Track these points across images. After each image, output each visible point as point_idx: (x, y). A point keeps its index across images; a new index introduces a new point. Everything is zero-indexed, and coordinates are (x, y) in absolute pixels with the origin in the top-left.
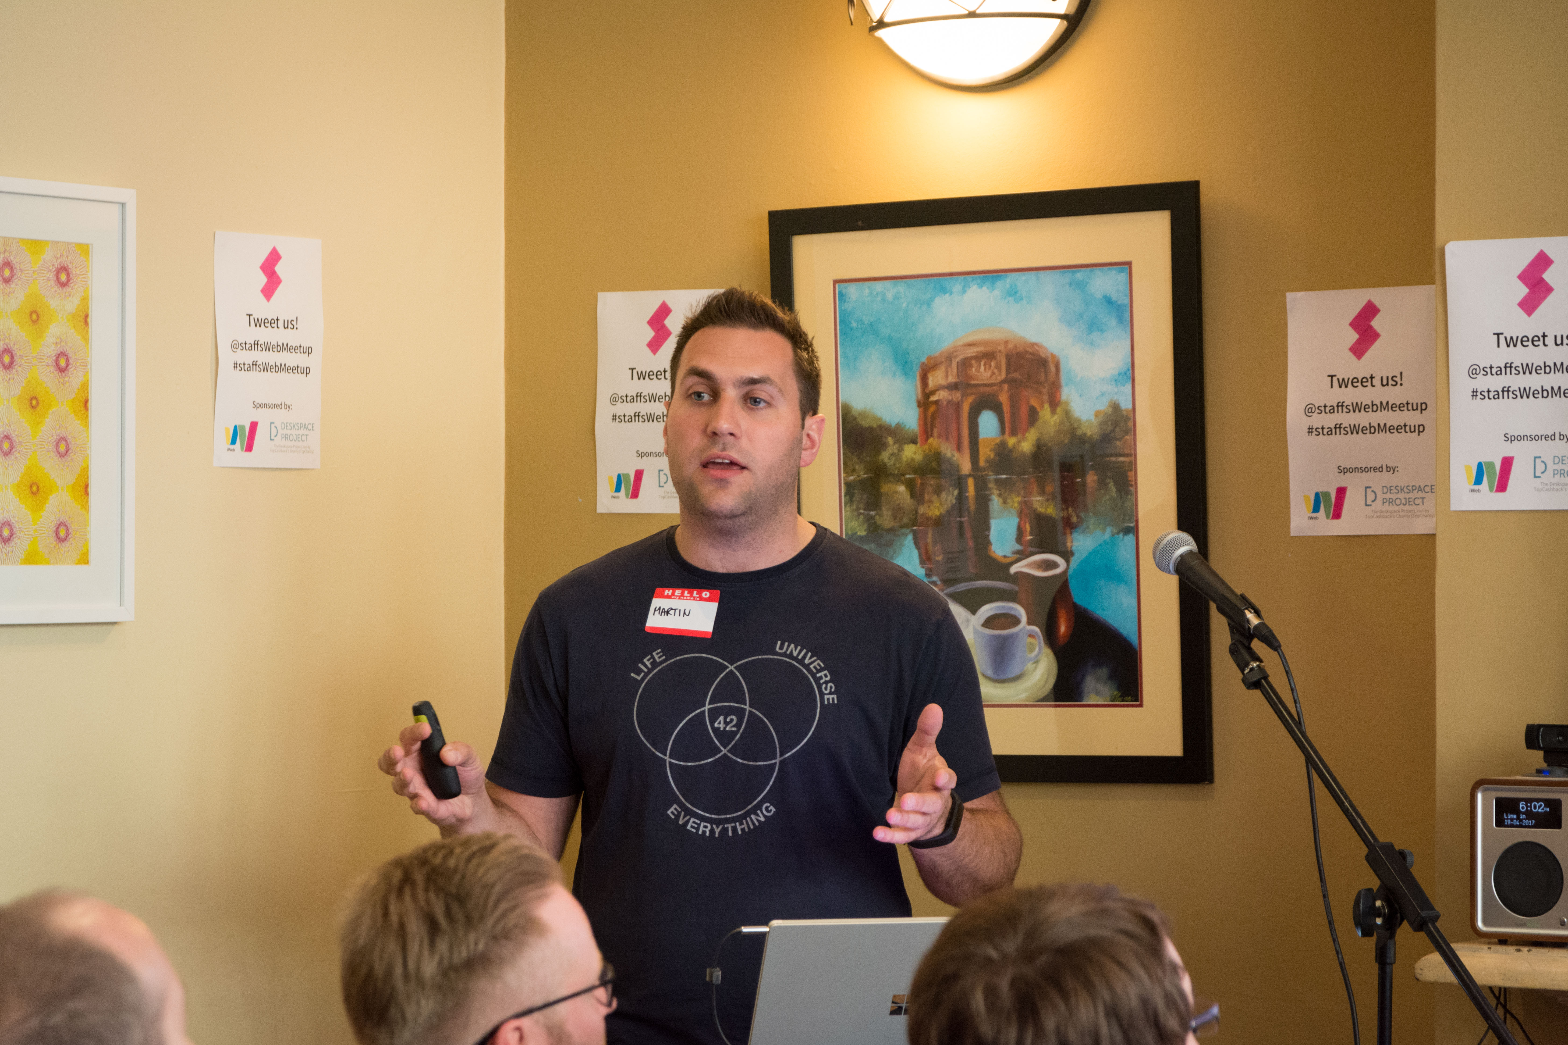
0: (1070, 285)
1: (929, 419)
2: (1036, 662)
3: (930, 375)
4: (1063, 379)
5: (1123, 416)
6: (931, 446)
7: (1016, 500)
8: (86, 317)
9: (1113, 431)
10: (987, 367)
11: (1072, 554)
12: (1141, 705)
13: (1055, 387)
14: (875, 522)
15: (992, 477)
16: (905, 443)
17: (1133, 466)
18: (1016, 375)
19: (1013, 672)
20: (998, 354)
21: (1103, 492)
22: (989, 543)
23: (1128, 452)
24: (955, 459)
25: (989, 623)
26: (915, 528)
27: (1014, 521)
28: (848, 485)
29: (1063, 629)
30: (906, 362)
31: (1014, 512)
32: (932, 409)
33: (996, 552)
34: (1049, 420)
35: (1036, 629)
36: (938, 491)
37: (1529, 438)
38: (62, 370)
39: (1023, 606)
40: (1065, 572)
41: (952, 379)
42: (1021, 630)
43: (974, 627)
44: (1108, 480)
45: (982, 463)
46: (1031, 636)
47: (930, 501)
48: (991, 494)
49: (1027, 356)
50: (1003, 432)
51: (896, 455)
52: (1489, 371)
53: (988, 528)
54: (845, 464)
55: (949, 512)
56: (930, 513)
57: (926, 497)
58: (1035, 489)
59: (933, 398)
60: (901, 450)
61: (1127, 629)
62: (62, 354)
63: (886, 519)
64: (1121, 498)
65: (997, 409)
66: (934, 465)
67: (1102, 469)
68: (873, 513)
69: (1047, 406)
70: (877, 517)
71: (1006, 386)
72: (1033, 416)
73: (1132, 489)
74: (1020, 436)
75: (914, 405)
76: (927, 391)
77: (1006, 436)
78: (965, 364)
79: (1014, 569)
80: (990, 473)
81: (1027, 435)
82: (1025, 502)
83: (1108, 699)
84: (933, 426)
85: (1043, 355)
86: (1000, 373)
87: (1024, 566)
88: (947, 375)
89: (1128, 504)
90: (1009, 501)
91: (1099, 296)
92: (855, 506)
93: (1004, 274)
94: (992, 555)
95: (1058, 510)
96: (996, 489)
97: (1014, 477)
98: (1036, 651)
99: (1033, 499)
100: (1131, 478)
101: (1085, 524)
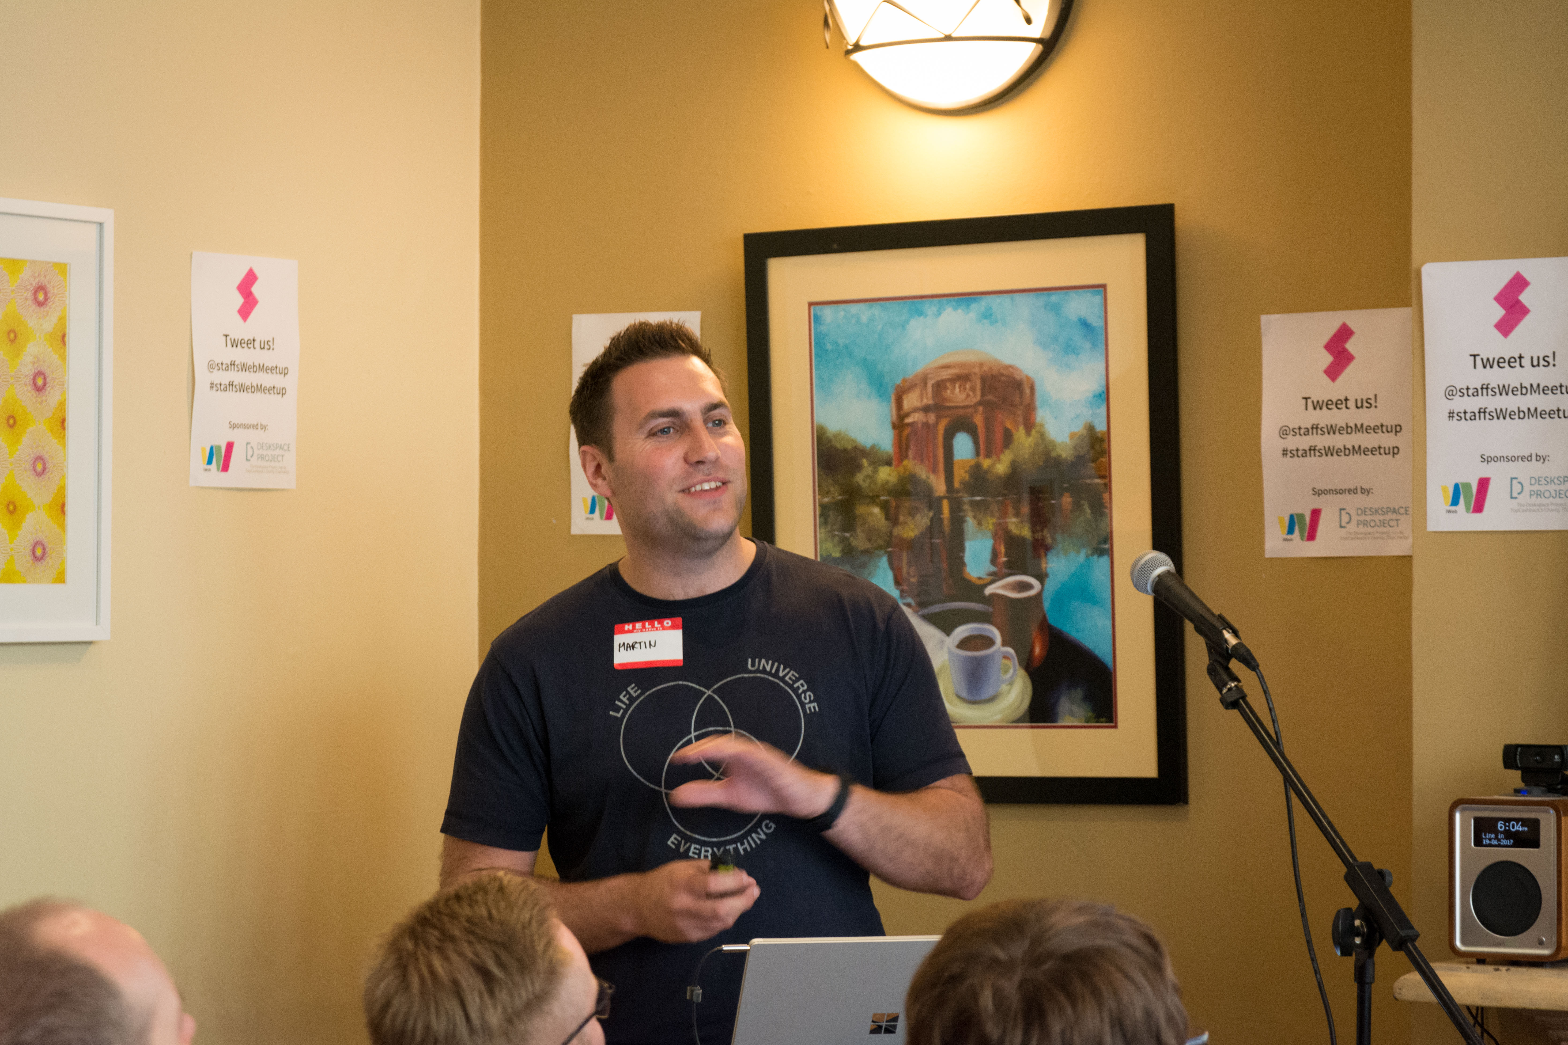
0: (1045, 306)
1: (904, 441)
2: (1011, 683)
3: (905, 397)
4: (1038, 402)
5: (1098, 438)
6: (905, 468)
7: (990, 522)
8: (64, 336)
9: (1088, 453)
10: (962, 389)
13: (1030, 409)
14: (850, 544)
16: (880, 465)
17: (1107, 487)
18: (990, 397)
19: (988, 693)
20: (973, 376)
21: (1077, 514)
22: (963, 564)
23: (1102, 473)
24: (929, 480)
25: (964, 644)
26: (889, 550)
28: (823, 506)
30: (881, 385)
31: (989, 534)
34: (1024, 442)
35: (1010, 650)
36: (912, 513)
37: (1506, 459)
38: (39, 389)
39: (998, 628)
40: (1040, 594)
41: (927, 401)
42: (995, 652)
43: (949, 649)
44: (1082, 502)
45: (957, 484)
46: (1005, 657)
47: (905, 523)
48: (965, 516)
49: (1003, 379)
50: (977, 453)
51: (871, 478)
52: (1465, 392)
53: (962, 549)
54: (819, 485)
55: (923, 534)
56: (905, 535)
57: (901, 519)
58: (1010, 510)
59: (908, 420)
60: (875, 471)
61: (1101, 650)
62: (40, 373)
63: (860, 542)
64: (1096, 520)
65: (972, 431)
66: (909, 487)
67: (1077, 491)
68: (847, 535)
69: (1021, 428)
70: (852, 539)
71: (981, 409)
72: (1008, 438)
73: (1107, 511)
74: (995, 457)
75: (889, 427)
76: (902, 413)
77: (981, 459)
78: (940, 386)
79: (988, 591)
80: (965, 495)
81: (1002, 457)
82: (1000, 524)
83: (1083, 720)
84: (907, 448)
85: (1018, 378)
86: (975, 396)
87: (998, 588)
88: (921, 397)
89: (1102, 526)
90: (984, 523)
91: (1074, 319)
92: (829, 528)
93: (978, 296)
94: (968, 577)
95: (1033, 531)
96: (972, 511)
97: (989, 499)
98: (1011, 671)
99: (1008, 520)
100: (1106, 500)
101: (1060, 545)
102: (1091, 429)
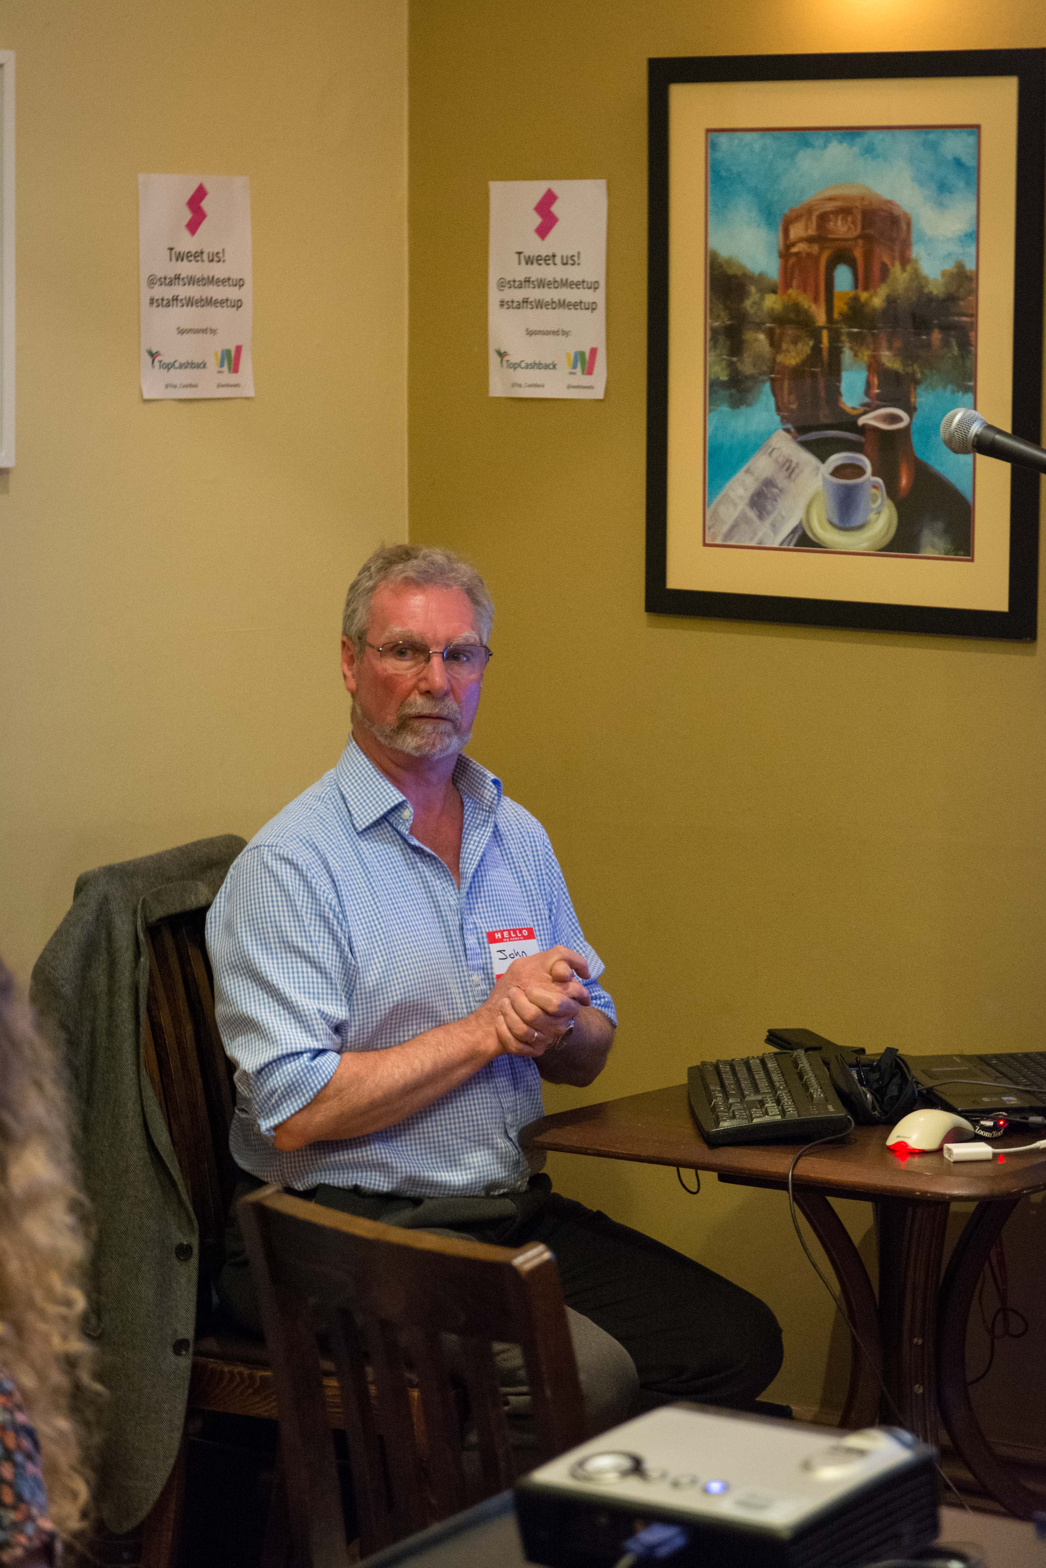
1: (789, 272)
2: (879, 513)
3: (791, 227)
5: (967, 276)
6: (789, 296)
7: (866, 354)
9: (958, 291)
10: (844, 222)
11: (915, 409)
12: (972, 560)
13: (906, 244)
14: (737, 369)
15: (845, 330)
16: (767, 292)
17: (974, 326)
18: (870, 231)
19: (857, 520)
20: (855, 210)
21: (946, 350)
22: (840, 394)
23: (970, 311)
24: (811, 310)
25: (838, 472)
26: (772, 376)
28: (713, 330)
29: (904, 482)
31: (864, 366)
32: (792, 260)
33: (846, 403)
34: (900, 277)
35: (879, 480)
36: (795, 342)
39: (870, 458)
40: (908, 427)
41: (812, 232)
42: (866, 481)
43: (823, 476)
44: (951, 339)
45: (836, 316)
46: (875, 487)
47: (788, 351)
48: (842, 347)
49: (882, 213)
50: (856, 286)
51: (758, 304)
53: (839, 379)
54: (711, 310)
55: (804, 363)
56: (788, 363)
57: (784, 346)
58: (884, 344)
59: (794, 250)
60: (762, 299)
63: (746, 366)
64: (963, 357)
65: (852, 263)
66: (792, 315)
67: (946, 328)
68: (735, 359)
69: (898, 263)
70: (738, 364)
71: (860, 242)
72: (885, 272)
73: (973, 349)
74: (872, 291)
76: (789, 242)
77: (860, 291)
78: (823, 218)
79: (861, 421)
80: (844, 326)
81: (879, 290)
82: (874, 357)
83: (943, 552)
84: (792, 278)
85: (896, 213)
86: (856, 230)
87: (871, 419)
88: (807, 228)
89: (968, 363)
90: (860, 354)
92: (718, 352)
93: (862, 131)
94: (842, 406)
95: (905, 365)
96: (848, 342)
97: (865, 331)
98: (879, 502)
99: (882, 353)
100: (972, 339)
101: (928, 380)
102: (960, 267)
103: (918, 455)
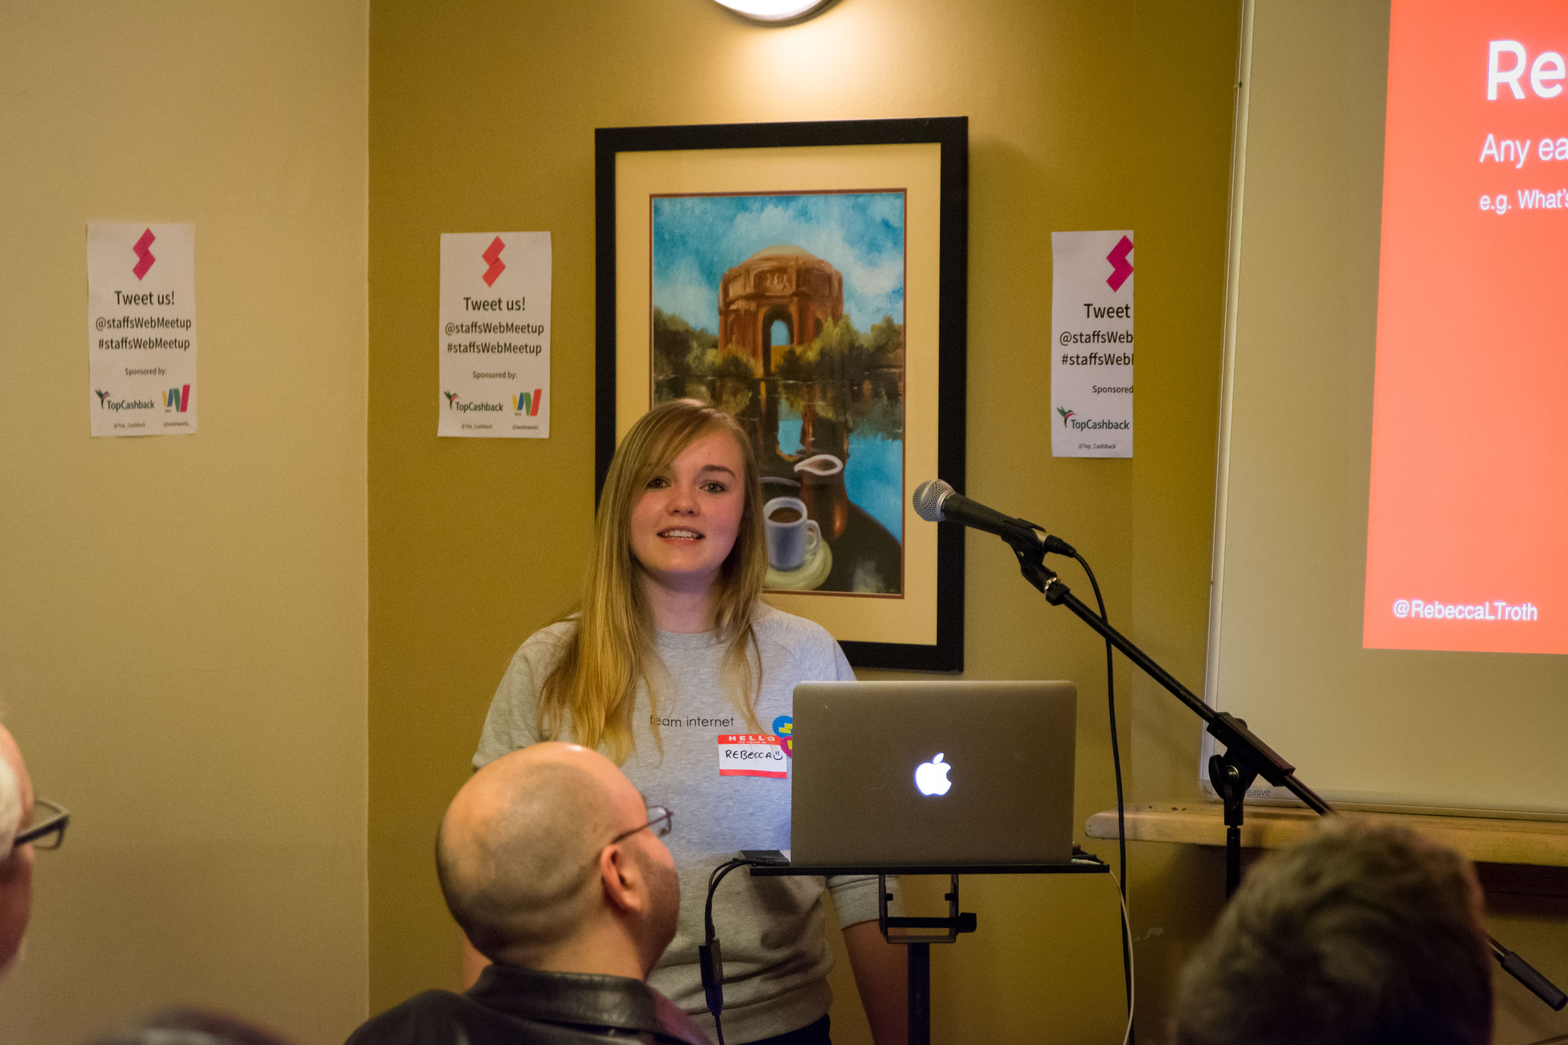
0: (854, 207)
1: (728, 328)
2: (814, 554)
3: (730, 285)
4: (845, 295)
5: (895, 331)
6: (729, 351)
7: (801, 404)
9: (886, 344)
10: (780, 279)
11: (848, 456)
12: (902, 597)
13: (838, 302)
16: (708, 347)
17: (902, 376)
18: (804, 289)
19: (794, 561)
20: (790, 269)
21: (876, 400)
22: (777, 442)
23: (898, 364)
24: (750, 363)
25: (776, 516)
27: (799, 424)
28: (657, 383)
29: (838, 524)
30: (711, 273)
32: (731, 317)
34: (832, 332)
35: (814, 523)
36: (734, 394)
39: (805, 502)
40: (841, 473)
41: (750, 290)
42: (802, 524)
44: (880, 389)
45: (773, 368)
46: (810, 529)
48: (779, 398)
49: (815, 272)
50: (792, 341)
51: (700, 358)
53: (776, 428)
54: (655, 365)
55: (743, 413)
57: (725, 398)
58: (818, 393)
59: (733, 307)
60: (703, 353)
64: (892, 407)
65: (787, 319)
66: (732, 368)
67: (876, 379)
69: (830, 319)
71: (796, 299)
72: (818, 326)
73: (901, 398)
74: (806, 345)
75: (716, 313)
76: (728, 300)
77: (795, 345)
78: (761, 277)
79: (798, 468)
80: (780, 378)
81: (813, 345)
82: (809, 407)
83: (875, 589)
84: (731, 334)
85: (828, 272)
86: (791, 287)
87: (806, 465)
88: (745, 287)
89: (896, 412)
90: (795, 405)
91: (878, 219)
93: (797, 195)
94: (780, 454)
95: (837, 414)
96: (784, 393)
97: (800, 382)
98: (814, 544)
99: (816, 403)
100: (901, 389)
101: (860, 428)
102: (889, 322)
103: (851, 498)
